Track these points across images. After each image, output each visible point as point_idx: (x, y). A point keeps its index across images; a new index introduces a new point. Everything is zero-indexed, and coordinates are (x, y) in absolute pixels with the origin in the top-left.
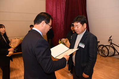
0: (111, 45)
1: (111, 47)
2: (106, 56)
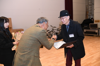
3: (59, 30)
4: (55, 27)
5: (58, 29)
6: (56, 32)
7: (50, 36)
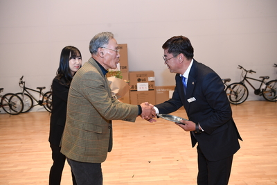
0: (25, 92)
1: (25, 94)
2: (18, 114)
3: (266, 81)
4: (251, 71)
5: (264, 78)
6: (257, 88)
7: (232, 99)
